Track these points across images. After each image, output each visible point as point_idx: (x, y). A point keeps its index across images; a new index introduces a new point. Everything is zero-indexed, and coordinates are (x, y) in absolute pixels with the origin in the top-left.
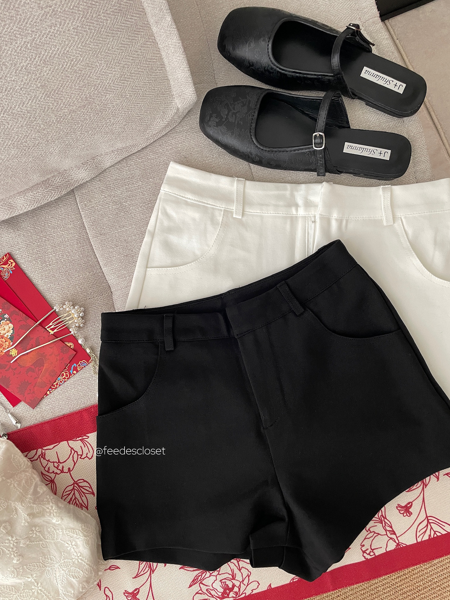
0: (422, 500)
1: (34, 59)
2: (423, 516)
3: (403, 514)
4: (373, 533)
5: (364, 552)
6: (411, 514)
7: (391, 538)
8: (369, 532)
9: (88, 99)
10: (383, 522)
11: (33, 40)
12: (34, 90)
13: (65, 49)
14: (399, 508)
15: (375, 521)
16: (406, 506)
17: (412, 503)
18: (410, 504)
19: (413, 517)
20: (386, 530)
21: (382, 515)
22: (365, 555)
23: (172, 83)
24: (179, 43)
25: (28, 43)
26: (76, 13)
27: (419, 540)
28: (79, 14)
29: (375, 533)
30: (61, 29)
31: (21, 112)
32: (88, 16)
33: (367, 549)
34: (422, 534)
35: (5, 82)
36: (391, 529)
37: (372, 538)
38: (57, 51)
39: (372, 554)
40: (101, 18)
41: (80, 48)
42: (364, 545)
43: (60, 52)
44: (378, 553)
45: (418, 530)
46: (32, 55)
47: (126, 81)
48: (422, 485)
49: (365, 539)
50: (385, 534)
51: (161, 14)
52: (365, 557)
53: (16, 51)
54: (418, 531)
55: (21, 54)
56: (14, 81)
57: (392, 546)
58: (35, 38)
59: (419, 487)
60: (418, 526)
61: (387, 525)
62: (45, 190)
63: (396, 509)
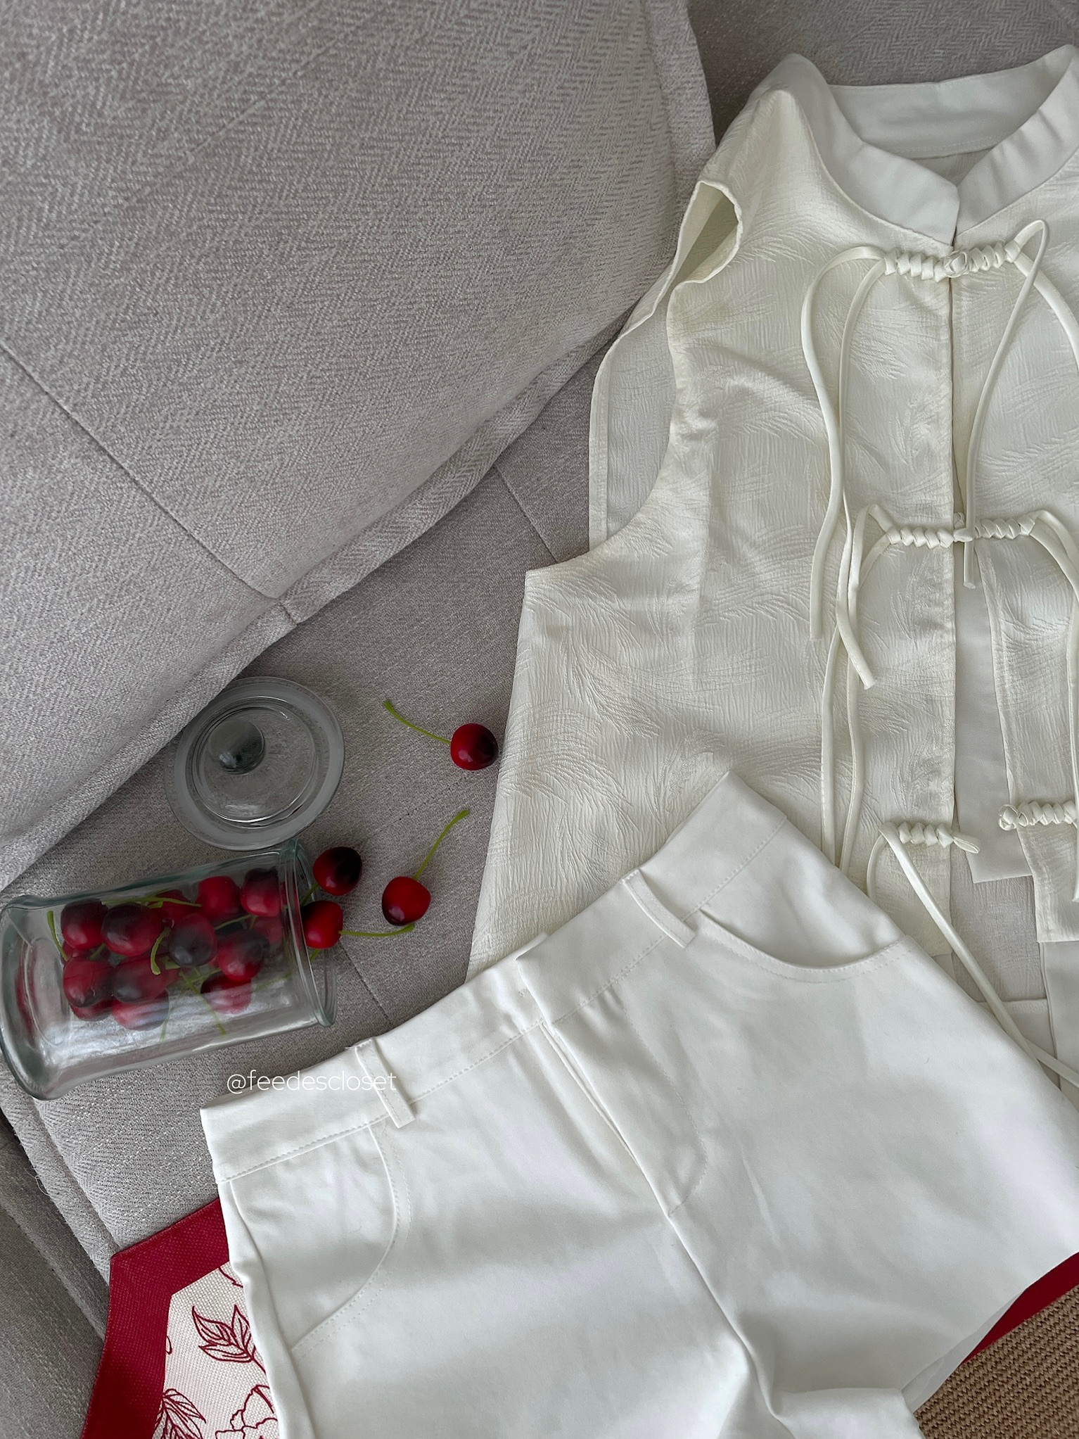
1: (495, 174)
9: (567, 240)
11: (496, 130)
12: (488, 244)
13: (543, 139)
24: (700, 75)
25: (487, 140)
26: (563, 52)
28: (568, 52)
30: (538, 95)
31: (465, 299)
32: (579, 55)
35: (445, 239)
38: (531, 144)
40: (596, 54)
41: (565, 129)
43: (536, 145)
46: (492, 166)
47: (622, 182)
51: (675, 19)
53: (467, 162)
55: (475, 167)
56: (459, 232)
58: (498, 126)
62: (457, 475)
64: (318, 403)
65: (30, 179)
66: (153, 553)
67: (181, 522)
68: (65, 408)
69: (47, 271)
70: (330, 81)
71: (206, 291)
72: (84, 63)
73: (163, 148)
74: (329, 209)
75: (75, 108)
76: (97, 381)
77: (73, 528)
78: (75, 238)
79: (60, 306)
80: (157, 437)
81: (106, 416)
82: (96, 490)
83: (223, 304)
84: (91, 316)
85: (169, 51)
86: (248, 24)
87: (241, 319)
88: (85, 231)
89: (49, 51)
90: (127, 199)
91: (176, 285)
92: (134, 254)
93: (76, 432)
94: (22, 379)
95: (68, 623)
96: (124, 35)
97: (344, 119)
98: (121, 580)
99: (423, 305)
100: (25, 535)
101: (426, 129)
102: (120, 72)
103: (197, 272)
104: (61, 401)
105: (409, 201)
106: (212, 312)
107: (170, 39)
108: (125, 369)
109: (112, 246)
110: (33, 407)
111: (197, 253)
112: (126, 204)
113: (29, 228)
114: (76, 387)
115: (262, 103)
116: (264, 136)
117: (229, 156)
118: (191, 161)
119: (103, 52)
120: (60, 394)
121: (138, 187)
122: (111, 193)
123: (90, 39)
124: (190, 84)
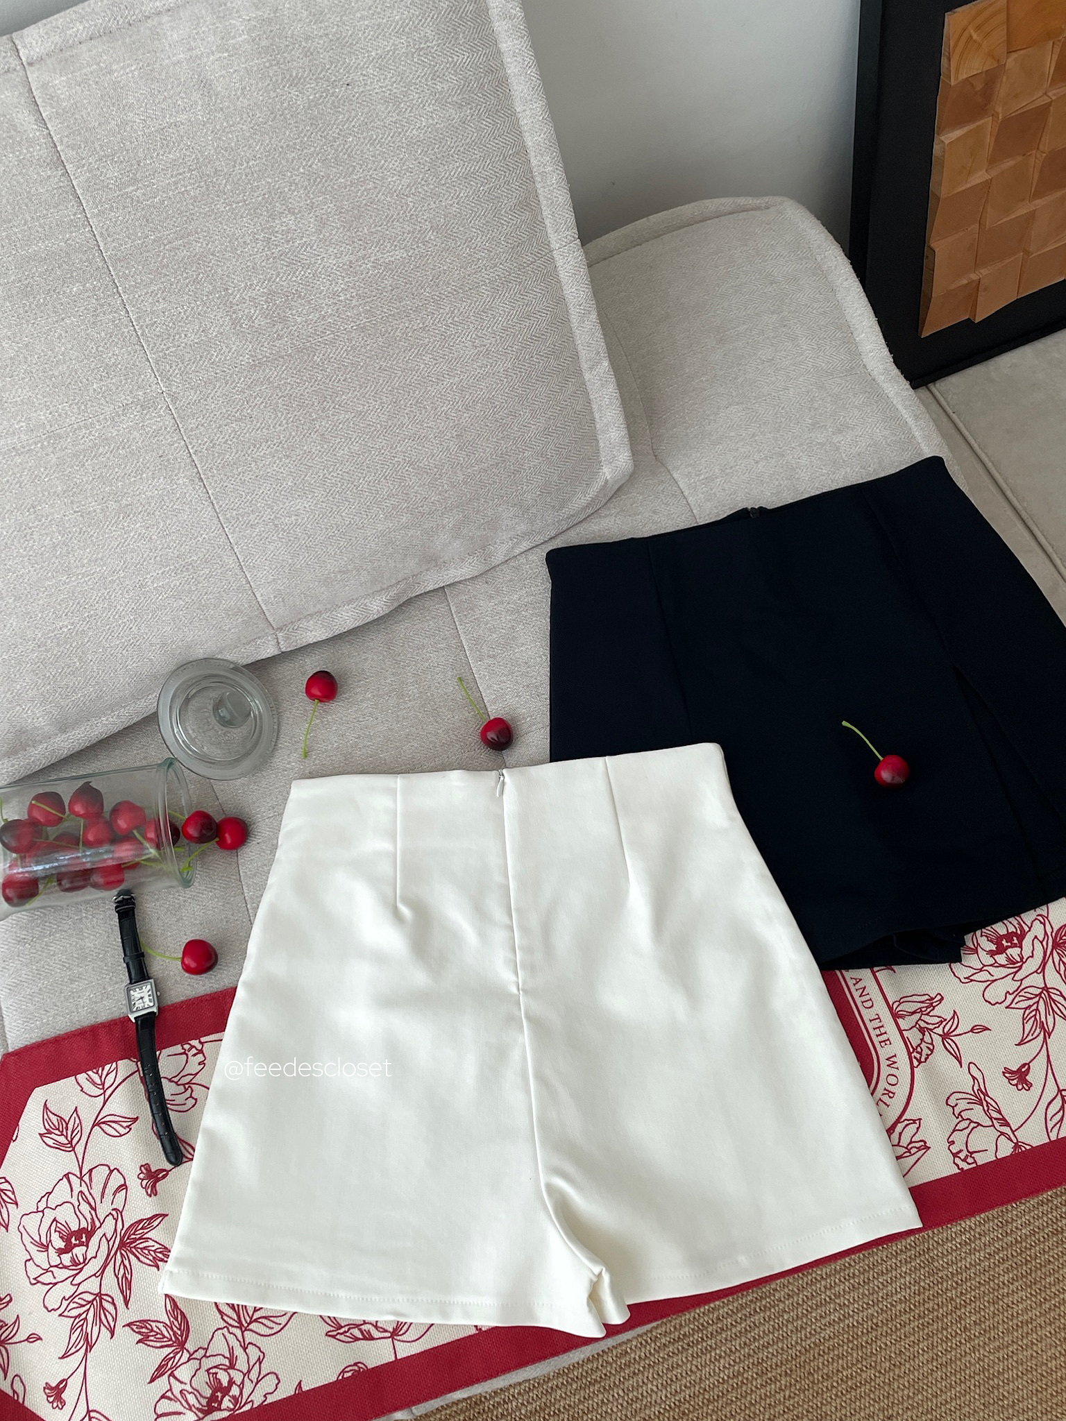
0: (1046, 1061)
2: (1051, 1091)
3: (1016, 1085)
4: (968, 1122)
5: (955, 1155)
6: (1030, 1085)
7: (1002, 1134)
8: (960, 1119)
10: (985, 1103)
14: (1007, 1075)
15: (969, 1101)
16: (1019, 1069)
17: (1028, 1064)
18: (1027, 1067)
19: (1036, 1089)
20: (991, 1118)
21: (980, 1089)
22: (957, 1160)
23: (601, 444)
24: (616, 393)
27: (1053, 1137)
29: (972, 1122)
33: (961, 1151)
34: (1055, 1125)
36: (999, 1116)
37: (967, 1131)
39: (970, 1160)
42: (953, 1142)
44: (982, 1159)
45: (1049, 1117)
48: (1042, 1033)
49: (954, 1131)
50: (991, 1124)
51: (597, 358)
52: (957, 1165)
54: (1048, 1119)
57: (1006, 1149)
59: (1038, 1036)
60: (1047, 1110)
61: (991, 1108)
63: (1001, 1073)
64: (325, 494)
65: (213, 341)
66: (208, 550)
67: (230, 537)
68: (191, 451)
69: (205, 383)
70: (369, 335)
71: (279, 414)
72: (252, 299)
73: (277, 343)
74: (356, 393)
75: (242, 317)
76: (211, 442)
77: (172, 519)
78: (224, 371)
79: (206, 400)
80: (232, 482)
81: (209, 461)
82: (191, 501)
83: (287, 423)
84: (219, 409)
85: (293, 303)
86: (334, 301)
87: (293, 434)
88: (230, 369)
89: (239, 290)
90: (254, 361)
91: (265, 407)
92: (249, 386)
93: (192, 465)
94: (176, 430)
95: (149, 576)
96: (274, 292)
97: (373, 353)
98: (186, 561)
99: (400, 460)
100: (146, 514)
101: (418, 369)
102: (268, 307)
103: (277, 403)
104: (190, 447)
105: (402, 402)
106: (280, 425)
107: (295, 299)
108: (227, 440)
109: (240, 379)
110: (176, 445)
111: (280, 394)
112: (252, 363)
113: (204, 362)
114: (200, 442)
115: (332, 336)
116: (329, 350)
117: (309, 355)
118: (290, 351)
119: (263, 297)
120: (191, 443)
121: (261, 357)
122: (247, 356)
123: (259, 290)
124: (299, 320)
